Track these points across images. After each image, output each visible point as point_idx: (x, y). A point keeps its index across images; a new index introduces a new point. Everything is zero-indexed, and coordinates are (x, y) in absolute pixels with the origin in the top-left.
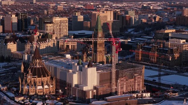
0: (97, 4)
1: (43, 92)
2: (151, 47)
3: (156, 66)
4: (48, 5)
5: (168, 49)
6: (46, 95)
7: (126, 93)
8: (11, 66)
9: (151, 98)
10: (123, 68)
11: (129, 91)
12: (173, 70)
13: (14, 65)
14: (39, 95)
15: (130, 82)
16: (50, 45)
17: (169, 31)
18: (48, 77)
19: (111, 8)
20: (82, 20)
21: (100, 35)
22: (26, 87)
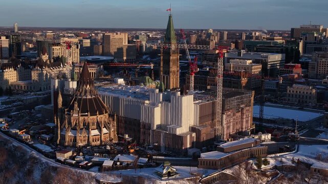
1: (101, 140)
4: (33, 34)
6: (106, 145)
8: (14, 102)
9: (273, 142)
13: (18, 99)
14: (94, 146)
15: (237, 117)
18: (106, 114)
21: (173, 47)
22: (70, 133)
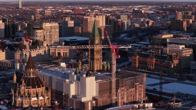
0: (86, 8)
1: (38, 104)
2: (149, 53)
3: (155, 74)
4: (35, 10)
5: (166, 56)
6: (41, 107)
7: (127, 104)
9: (154, 109)
10: (123, 77)
11: (130, 101)
12: (173, 78)
13: (3, 74)
14: (34, 108)
15: (131, 91)
16: (40, 53)
17: (167, 36)
18: (43, 88)
19: (101, 12)
20: (73, 26)
21: (97, 41)
22: (20, 99)
